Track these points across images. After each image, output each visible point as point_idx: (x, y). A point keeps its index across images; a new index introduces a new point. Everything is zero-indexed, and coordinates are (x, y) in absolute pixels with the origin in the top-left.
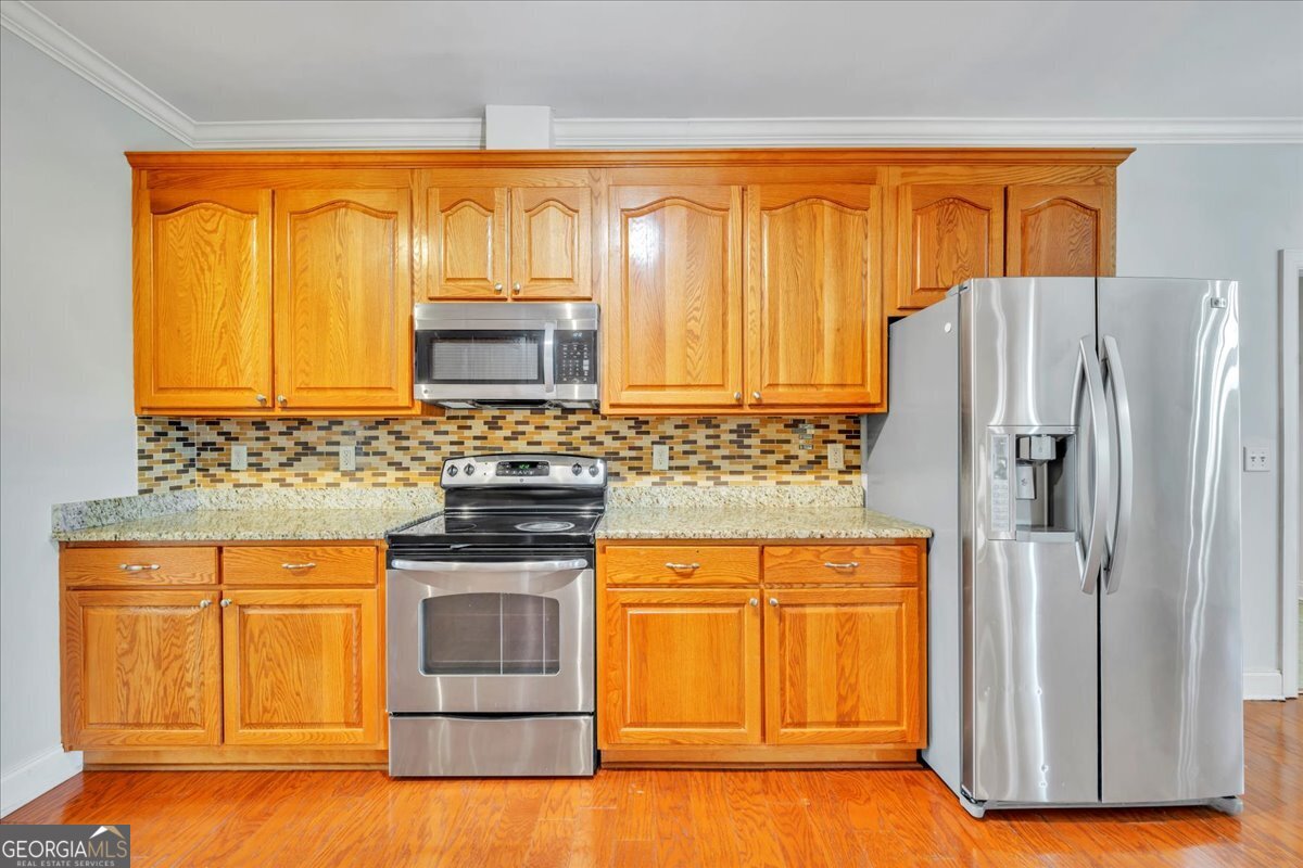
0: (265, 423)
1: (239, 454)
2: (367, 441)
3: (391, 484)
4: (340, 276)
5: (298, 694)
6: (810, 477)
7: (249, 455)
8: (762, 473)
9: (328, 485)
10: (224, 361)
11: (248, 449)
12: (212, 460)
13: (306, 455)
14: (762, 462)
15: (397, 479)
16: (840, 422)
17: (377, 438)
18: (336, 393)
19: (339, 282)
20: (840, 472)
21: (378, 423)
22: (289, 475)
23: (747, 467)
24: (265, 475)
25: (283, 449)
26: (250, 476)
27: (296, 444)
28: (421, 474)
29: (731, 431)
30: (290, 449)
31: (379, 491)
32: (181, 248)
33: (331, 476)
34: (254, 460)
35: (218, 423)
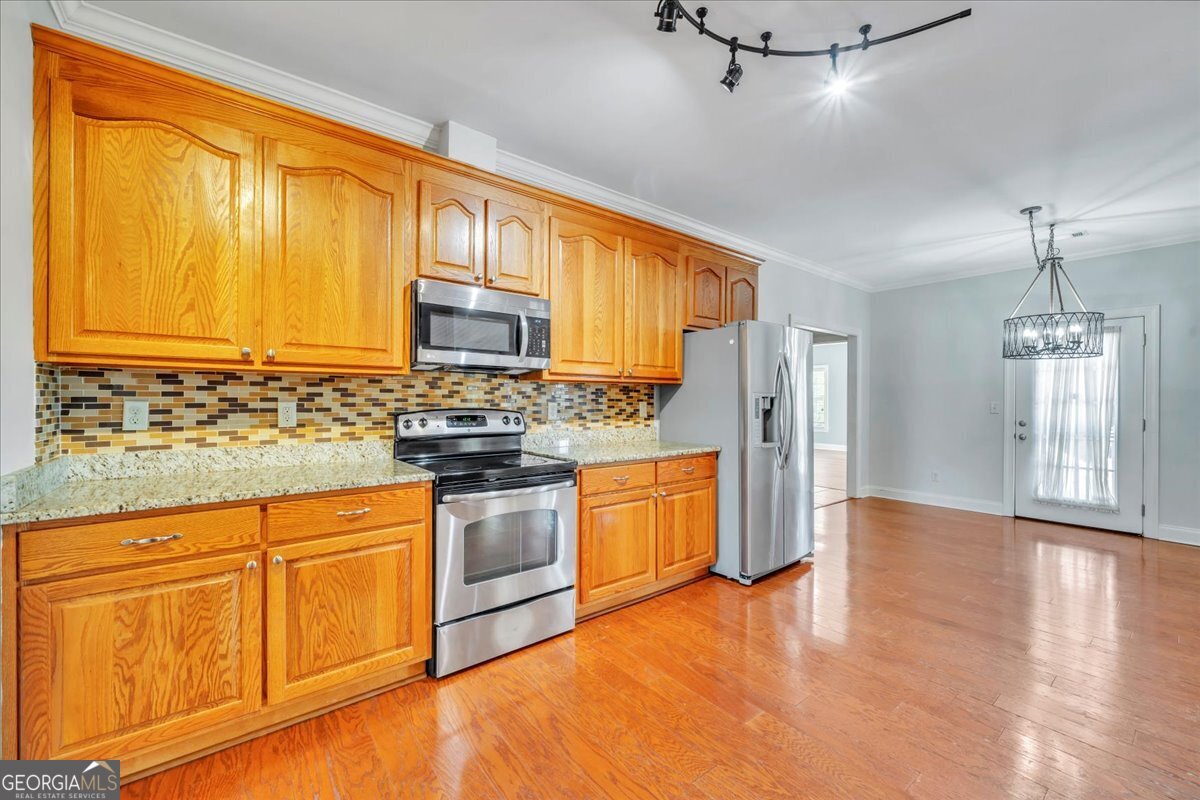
0: (177, 376)
1: (136, 412)
2: (311, 397)
3: (335, 439)
4: (335, 239)
5: (352, 632)
6: (631, 423)
7: (152, 412)
8: (608, 421)
9: (263, 442)
10: (191, 307)
11: (150, 405)
12: (88, 419)
13: (235, 411)
14: (608, 414)
15: (343, 434)
16: (645, 388)
17: (321, 395)
18: (329, 351)
19: (335, 245)
20: (645, 419)
21: (322, 380)
22: (211, 434)
23: (601, 417)
24: (175, 435)
25: (203, 405)
26: (152, 436)
27: (220, 400)
28: (367, 429)
29: (593, 393)
30: (211, 405)
31: (326, 446)
32: (125, 166)
33: (266, 434)
34: (159, 418)
35: (102, 375)
